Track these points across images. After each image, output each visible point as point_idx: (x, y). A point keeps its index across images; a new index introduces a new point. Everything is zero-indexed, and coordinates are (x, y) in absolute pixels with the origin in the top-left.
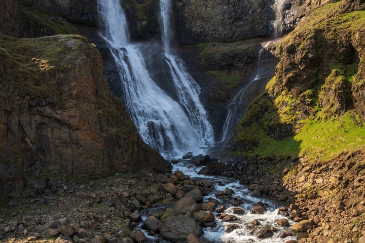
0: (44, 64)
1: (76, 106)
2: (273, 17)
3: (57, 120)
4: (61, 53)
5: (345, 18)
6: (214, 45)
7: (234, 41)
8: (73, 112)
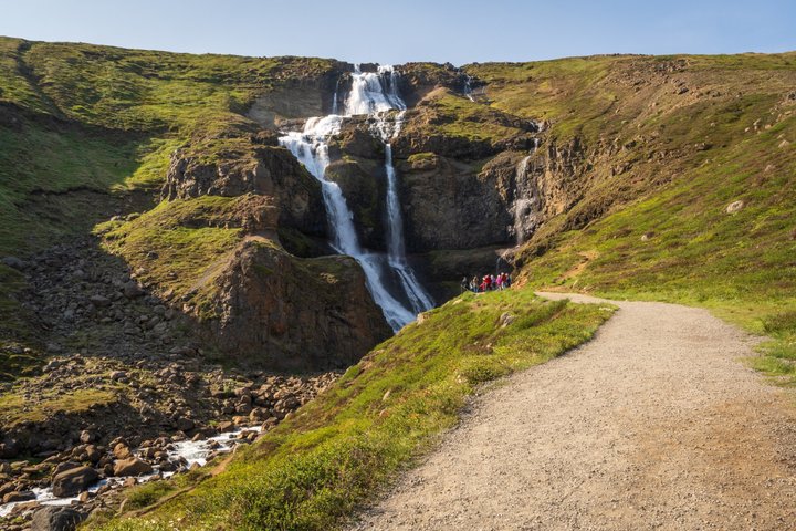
0: (331, 278)
1: (355, 310)
2: (512, 222)
3: (342, 320)
4: (341, 270)
5: (564, 236)
6: (448, 253)
7: (469, 248)
8: (352, 313)
